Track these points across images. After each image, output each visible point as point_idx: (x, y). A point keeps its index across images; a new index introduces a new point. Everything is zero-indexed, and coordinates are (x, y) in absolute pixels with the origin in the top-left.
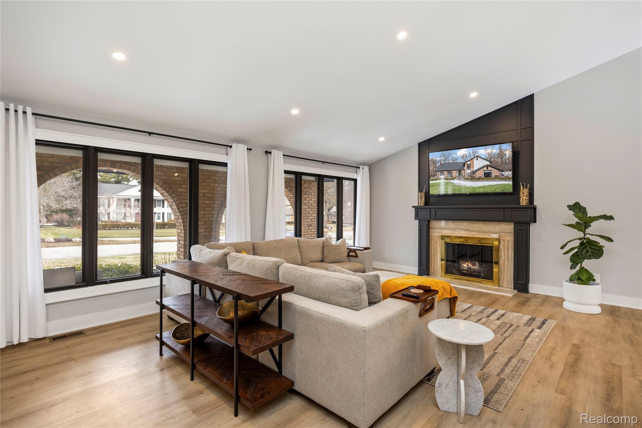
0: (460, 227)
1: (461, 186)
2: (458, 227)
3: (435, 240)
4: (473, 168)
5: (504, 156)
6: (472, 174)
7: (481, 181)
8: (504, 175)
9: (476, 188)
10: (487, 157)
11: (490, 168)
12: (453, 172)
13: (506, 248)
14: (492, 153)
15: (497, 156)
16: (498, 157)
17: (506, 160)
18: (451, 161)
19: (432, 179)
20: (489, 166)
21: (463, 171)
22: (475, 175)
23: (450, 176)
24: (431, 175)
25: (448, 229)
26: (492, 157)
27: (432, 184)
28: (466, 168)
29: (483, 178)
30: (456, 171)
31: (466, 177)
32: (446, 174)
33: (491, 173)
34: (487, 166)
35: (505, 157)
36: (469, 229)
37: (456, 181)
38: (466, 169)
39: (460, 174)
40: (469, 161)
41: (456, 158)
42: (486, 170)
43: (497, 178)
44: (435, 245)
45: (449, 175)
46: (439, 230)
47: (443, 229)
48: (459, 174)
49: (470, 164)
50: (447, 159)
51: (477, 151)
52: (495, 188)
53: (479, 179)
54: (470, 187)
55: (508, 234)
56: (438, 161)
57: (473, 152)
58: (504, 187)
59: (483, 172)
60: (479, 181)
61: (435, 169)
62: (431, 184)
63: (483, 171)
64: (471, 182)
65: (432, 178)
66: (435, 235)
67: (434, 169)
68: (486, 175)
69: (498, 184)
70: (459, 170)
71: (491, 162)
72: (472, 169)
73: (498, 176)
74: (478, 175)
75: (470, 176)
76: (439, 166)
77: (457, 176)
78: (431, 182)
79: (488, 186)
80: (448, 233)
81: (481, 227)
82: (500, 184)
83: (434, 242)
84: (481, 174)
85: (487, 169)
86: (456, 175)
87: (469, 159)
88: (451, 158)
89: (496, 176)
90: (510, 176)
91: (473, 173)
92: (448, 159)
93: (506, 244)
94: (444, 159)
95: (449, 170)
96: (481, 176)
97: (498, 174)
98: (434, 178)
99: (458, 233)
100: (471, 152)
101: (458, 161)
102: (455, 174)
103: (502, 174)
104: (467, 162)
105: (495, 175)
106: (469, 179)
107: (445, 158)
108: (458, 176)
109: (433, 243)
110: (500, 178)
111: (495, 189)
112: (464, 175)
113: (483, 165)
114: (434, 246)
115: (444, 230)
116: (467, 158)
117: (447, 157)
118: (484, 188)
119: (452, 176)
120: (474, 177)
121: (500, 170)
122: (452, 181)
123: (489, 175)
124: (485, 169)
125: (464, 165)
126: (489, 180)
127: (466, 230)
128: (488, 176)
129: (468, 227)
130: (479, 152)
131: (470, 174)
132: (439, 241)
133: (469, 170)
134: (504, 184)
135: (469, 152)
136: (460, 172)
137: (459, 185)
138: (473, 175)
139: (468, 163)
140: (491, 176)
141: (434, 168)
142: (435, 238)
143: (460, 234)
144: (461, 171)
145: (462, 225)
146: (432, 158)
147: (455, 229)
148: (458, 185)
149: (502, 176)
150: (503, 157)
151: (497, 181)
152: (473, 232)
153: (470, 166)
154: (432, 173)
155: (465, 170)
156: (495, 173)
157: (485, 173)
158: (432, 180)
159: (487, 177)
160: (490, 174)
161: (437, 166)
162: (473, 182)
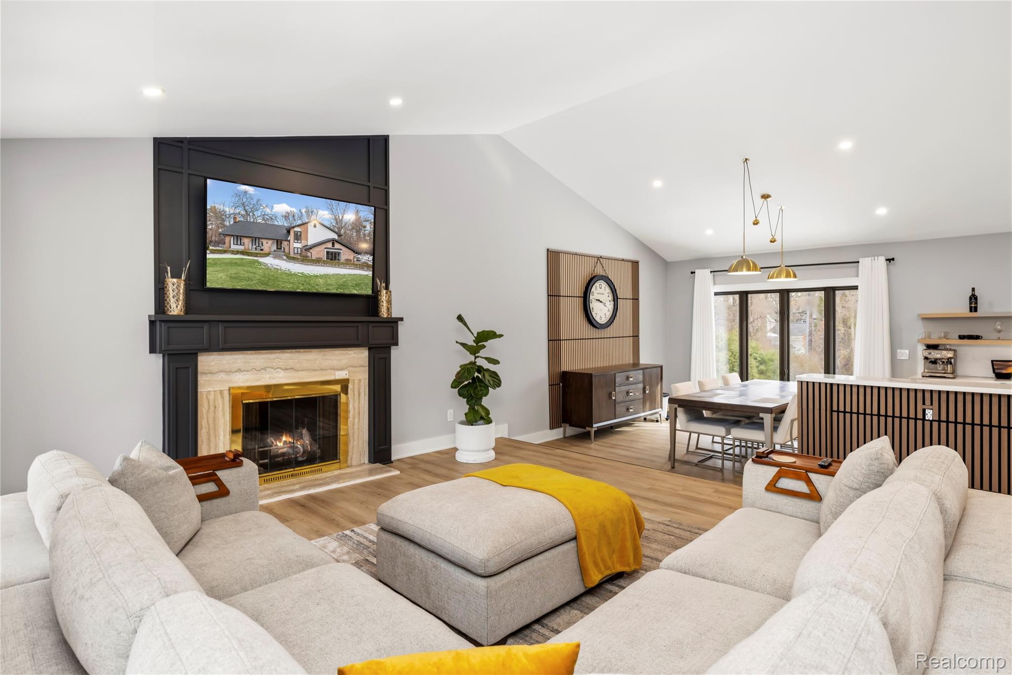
0: (274, 364)
1: (281, 270)
2: (269, 365)
3: (212, 403)
4: (307, 241)
5: (363, 229)
6: (303, 250)
7: (320, 266)
8: (360, 261)
9: (310, 276)
10: (333, 226)
11: (337, 246)
12: (264, 242)
13: (356, 393)
14: (342, 220)
15: (350, 227)
16: (353, 228)
17: (364, 237)
18: (260, 221)
19: (213, 250)
20: (336, 241)
21: (285, 244)
22: (309, 254)
23: (256, 249)
24: (211, 242)
25: (247, 371)
26: (342, 228)
27: (214, 259)
28: (291, 237)
29: (324, 261)
30: (270, 242)
31: (292, 255)
32: (249, 245)
33: (339, 254)
34: (333, 241)
35: (365, 231)
36: (291, 367)
37: (269, 261)
38: (292, 241)
39: (279, 247)
40: (298, 226)
41: (270, 216)
42: (331, 247)
43: (348, 263)
44: (211, 415)
45: (254, 247)
46: (222, 376)
47: (233, 372)
48: (277, 248)
49: (301, 232)
50: (251, 214)
51: (315, 211)
52: (345, 279)
53: (317, 262)
54: (300, 274)
55: (359, 369)
56: (230, 215)
57: (306, 212)
58: (361, 280)
59: (326, 250)
60: (317, 266)
61: (220, 230)
62: (209, 259)
63: (325, 248)
64: (303, 265)
65: (214, 248)
66: (210, 389)
67: (217, 230)
68: (330, 256)
69: (351, 274)
70: (277, 240)
71: (339, 236)
72: (304, 243)
73: (350, 260)
74: (315, 253)
75: (301, 254)
76: (231, 226)
77: (272, 250)
78: (209, 256)
79: (333, 275)
80: (247, 381)
81: (316, 360)
82: (353, 275)
83: (209, 408)
84: (320, 253)
85: (333, 245)
86: (270, 248)
87: (299, 222)
88: (259, 214)
89: (347, 260)
90: (369, 263)
91: (306, 250)
92: (254, 215)
93: (356, 386)
94: (243, 212)
95: (256, 238)
96: (321, 257)
97: (351, 257)
98: (217, 248)
99: (270, 378)
100: (303, 211)
101: (276, 223)
102: (268, 245)
103: (358, 258)
104: (294, 227)
105: (346, 258)
106: (298, 259)
107: (246, 212)
108: (275, 251)
109: (205, 412)
110: (353, 264)
111: (345, 281)
112: (287, 250)
113: (326, 239)
114: (208, 419)
115: (237, 373)
116: (295, 220)
117: (250, 210)
118: (326, 277)
119: (262, 250)
120: (309, 257)
121: (354, 251)
122: (261, 260)
123: (335, 257)
124: (330, 245)
125: (289, 232)
126: (334, 266)
127: (286, 369)
128: (333, 257)
129: (291, 363)
130: (319, 213)
131: (299, 250)
132: (221, 402)
133: (297, 242)
134: (360, 275)
135: (300, 211)
136: (279, 243)
137: (278, 269)
138: (307, 254)
139: (297, 229)
140: (339, 260)
141: (218, 227)
142: (211, 397)
143: (274, 379)
144: (281, 243)
145: (279, 360)
146: (213, 205)
147: (262, 369)
148: (275, 269)
149: (357, 260)
150: (360, 230)
151: (349, 268)
152: (300, 373)
153: (301, 235)
154: (213, 238)
155: (289, 241)
156: (346, 254)
157: (328, 253)
158: (213, 252)
159: (332, 260)
160: (337, 256)
161: (228, 224)
162: (305, 266)
